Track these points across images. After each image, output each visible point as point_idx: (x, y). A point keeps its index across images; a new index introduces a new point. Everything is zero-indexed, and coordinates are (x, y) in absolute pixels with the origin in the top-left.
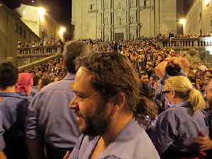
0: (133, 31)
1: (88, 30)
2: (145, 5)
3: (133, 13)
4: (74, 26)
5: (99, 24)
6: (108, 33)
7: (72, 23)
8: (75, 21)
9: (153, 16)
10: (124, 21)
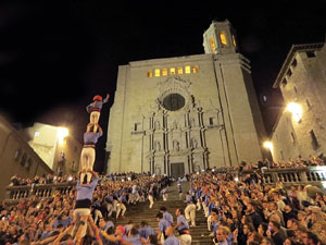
0: (198, 160)
1: (129, 159)
2: (211, 123)
3: (195, 135)
4: (109, 153)
5: (147, 149)
6: (159, 162)
7: (107, 149)
8: (111, 147)
9: (224, 138)
10: (183, 146)
